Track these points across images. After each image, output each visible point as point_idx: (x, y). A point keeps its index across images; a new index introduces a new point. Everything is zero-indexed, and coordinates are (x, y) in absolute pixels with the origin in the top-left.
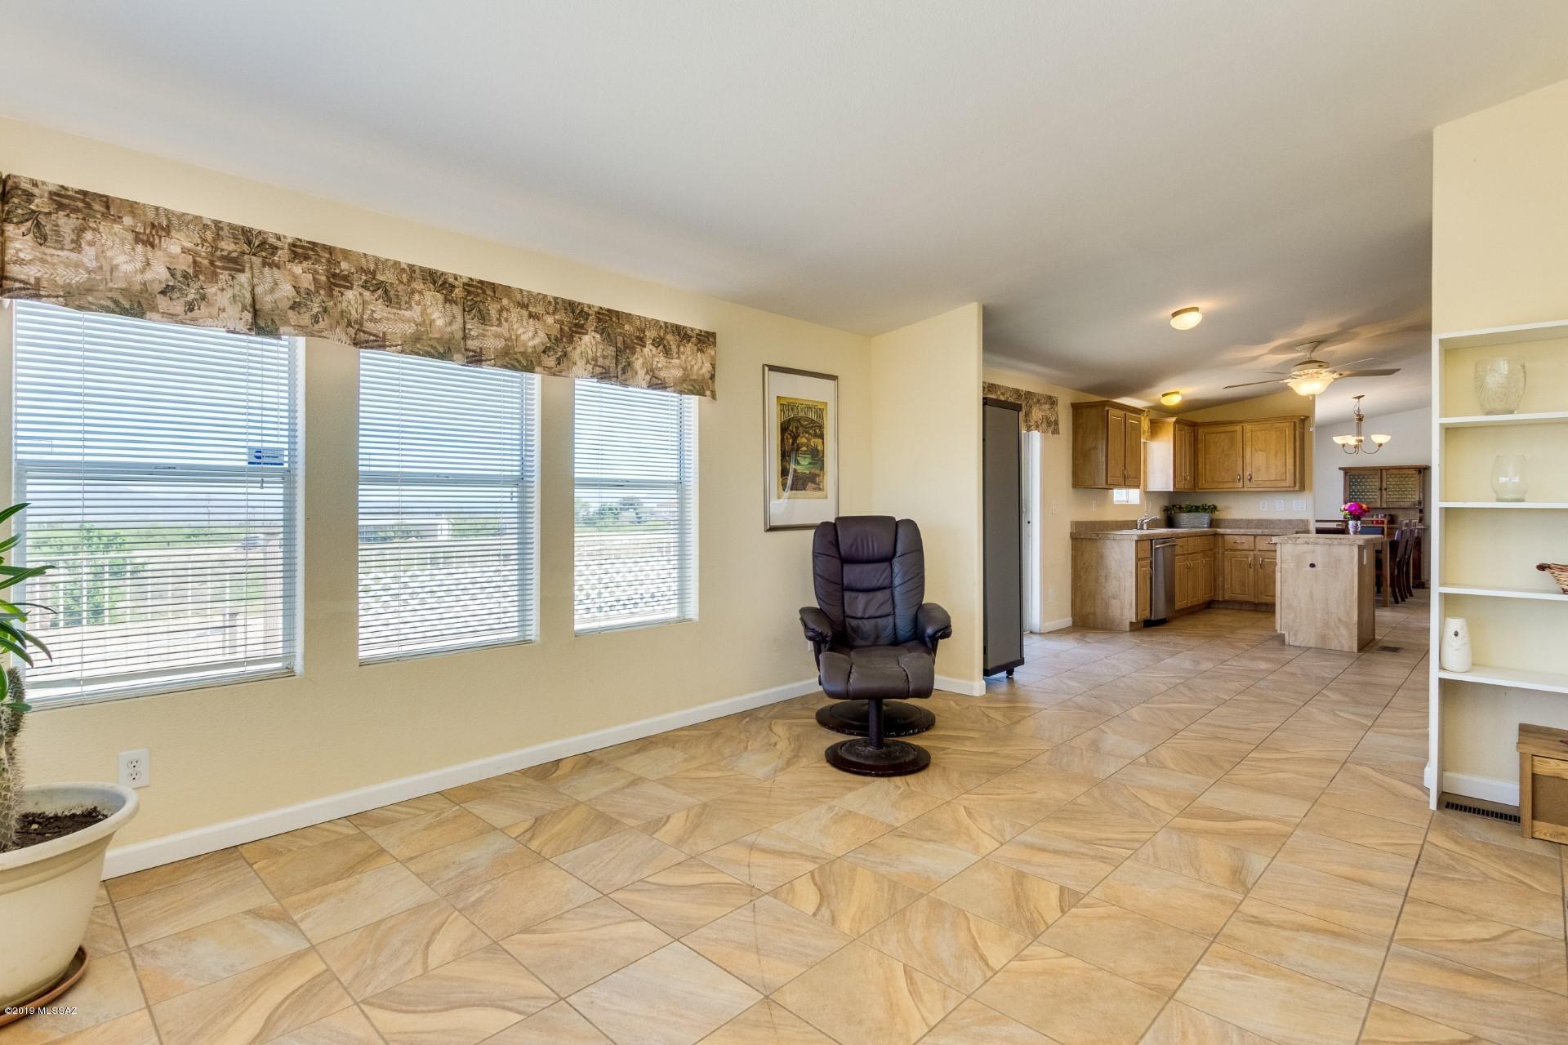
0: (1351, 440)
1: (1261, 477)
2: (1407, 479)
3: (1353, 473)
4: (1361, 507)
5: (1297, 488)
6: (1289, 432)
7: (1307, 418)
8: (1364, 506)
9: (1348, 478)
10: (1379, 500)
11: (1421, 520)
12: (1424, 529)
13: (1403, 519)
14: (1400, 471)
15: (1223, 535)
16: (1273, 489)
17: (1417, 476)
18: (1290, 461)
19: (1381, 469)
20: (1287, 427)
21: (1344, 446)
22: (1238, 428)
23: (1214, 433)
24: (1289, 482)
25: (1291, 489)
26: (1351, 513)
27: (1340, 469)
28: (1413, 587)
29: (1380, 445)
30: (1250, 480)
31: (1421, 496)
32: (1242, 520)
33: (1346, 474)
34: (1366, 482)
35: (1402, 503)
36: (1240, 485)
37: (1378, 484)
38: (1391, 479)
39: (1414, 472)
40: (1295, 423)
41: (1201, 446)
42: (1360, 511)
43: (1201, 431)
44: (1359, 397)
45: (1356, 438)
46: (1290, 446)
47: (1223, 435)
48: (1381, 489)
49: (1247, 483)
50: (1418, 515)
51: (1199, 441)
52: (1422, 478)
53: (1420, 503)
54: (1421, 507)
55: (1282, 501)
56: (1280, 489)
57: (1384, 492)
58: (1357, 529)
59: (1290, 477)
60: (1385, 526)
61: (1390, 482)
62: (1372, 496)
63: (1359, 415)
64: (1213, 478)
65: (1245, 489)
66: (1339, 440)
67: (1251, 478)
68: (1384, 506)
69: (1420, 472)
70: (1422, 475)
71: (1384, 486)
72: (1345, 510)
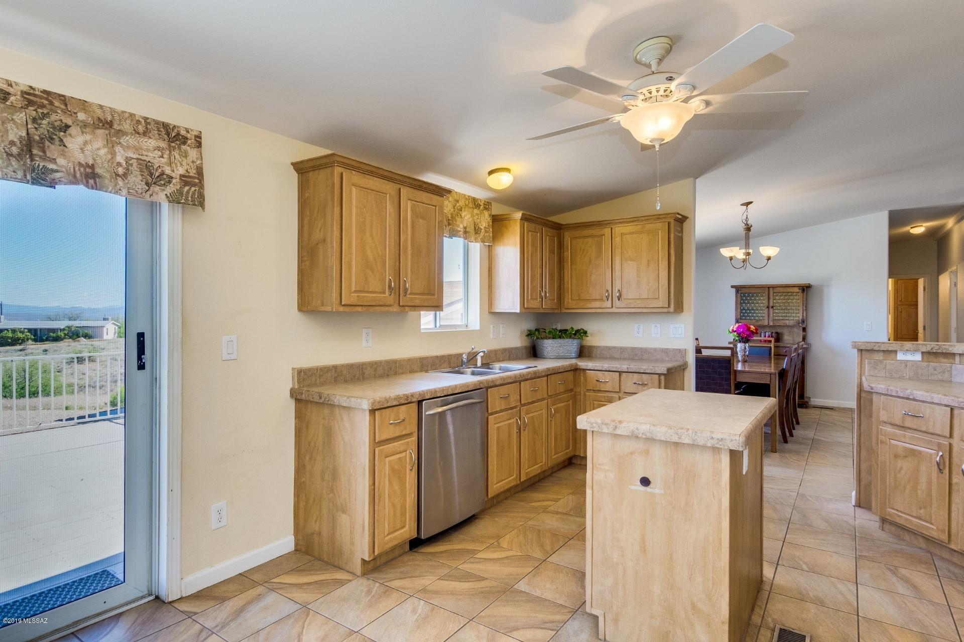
0: (738, 253)
1: (630, 293)
2: (792, 297)
3: (744, 291)
4: (749, 328)
5: (672, 309)
6: (662, 235)
7: (685, 218)
8: (752, 328)
9: (739, 295)
10: (766, 318)
11: (804, 339)
12: (807, 348)
13: (787, 338)
14: (785, 289)
15: (584, 370)
16: (645, 311)
17: (800, 294)
18: (664, 274)
19: (769, 287)
20: (660, 228)
21: (731, 258)
22: (607, 231)
23: (581, 237)
24: (662, 301)
25: (666, 310)
26: (739, 334)
27: (732, 287)
28: (798, 407)
29: (769, 258)
30: (619, 298)
31: (805, 315)
32: (614, 347)
33: (737, 292)
34: (755, 300)
35: (787, 322)
36: (609, 304)
37: (765, 302)
38: (777, 298)
39: (798, 290)
40: (669, 223)
41: (568, 254)
42: (748, 333)
43: (567, 236)
44: (748, 204)
45: (744, 251)
46: (663, 253)
47: (590, 240)
48: (768, 307)
49: (617, 303)
50: (801, 333)
51: (565, 249)
52: (805, 297)
53: (803, 322)
54: (804, 326)
55: (658, 325)
56: (653, 310)
57: (771, 310)
58: (745, 352)
59: (663, 294)
60: (772, 345)
61: (777, 300)
62: (761, 316)
63: (747, 224)
64: (579, 296)
65: (614, 310)
66: (726, 252)
67: (620, 295)
68: (771, 324)
69: (803, 291)
70: (805, 292)
71: (771, 304)
72: (733, 331)
